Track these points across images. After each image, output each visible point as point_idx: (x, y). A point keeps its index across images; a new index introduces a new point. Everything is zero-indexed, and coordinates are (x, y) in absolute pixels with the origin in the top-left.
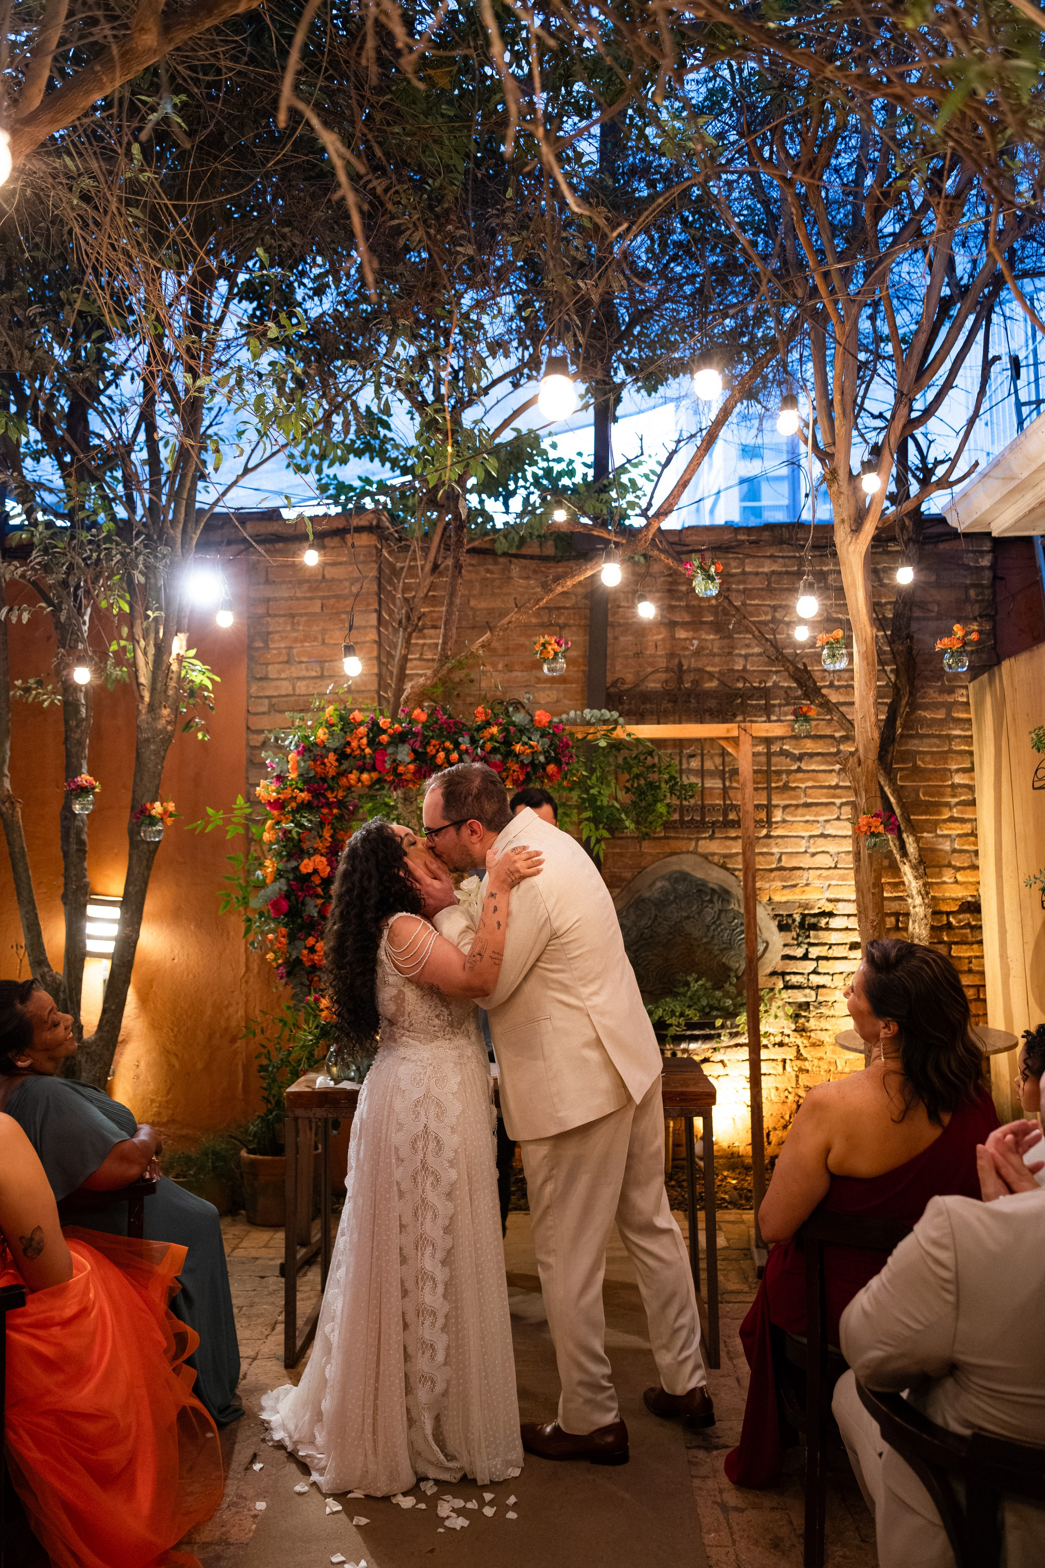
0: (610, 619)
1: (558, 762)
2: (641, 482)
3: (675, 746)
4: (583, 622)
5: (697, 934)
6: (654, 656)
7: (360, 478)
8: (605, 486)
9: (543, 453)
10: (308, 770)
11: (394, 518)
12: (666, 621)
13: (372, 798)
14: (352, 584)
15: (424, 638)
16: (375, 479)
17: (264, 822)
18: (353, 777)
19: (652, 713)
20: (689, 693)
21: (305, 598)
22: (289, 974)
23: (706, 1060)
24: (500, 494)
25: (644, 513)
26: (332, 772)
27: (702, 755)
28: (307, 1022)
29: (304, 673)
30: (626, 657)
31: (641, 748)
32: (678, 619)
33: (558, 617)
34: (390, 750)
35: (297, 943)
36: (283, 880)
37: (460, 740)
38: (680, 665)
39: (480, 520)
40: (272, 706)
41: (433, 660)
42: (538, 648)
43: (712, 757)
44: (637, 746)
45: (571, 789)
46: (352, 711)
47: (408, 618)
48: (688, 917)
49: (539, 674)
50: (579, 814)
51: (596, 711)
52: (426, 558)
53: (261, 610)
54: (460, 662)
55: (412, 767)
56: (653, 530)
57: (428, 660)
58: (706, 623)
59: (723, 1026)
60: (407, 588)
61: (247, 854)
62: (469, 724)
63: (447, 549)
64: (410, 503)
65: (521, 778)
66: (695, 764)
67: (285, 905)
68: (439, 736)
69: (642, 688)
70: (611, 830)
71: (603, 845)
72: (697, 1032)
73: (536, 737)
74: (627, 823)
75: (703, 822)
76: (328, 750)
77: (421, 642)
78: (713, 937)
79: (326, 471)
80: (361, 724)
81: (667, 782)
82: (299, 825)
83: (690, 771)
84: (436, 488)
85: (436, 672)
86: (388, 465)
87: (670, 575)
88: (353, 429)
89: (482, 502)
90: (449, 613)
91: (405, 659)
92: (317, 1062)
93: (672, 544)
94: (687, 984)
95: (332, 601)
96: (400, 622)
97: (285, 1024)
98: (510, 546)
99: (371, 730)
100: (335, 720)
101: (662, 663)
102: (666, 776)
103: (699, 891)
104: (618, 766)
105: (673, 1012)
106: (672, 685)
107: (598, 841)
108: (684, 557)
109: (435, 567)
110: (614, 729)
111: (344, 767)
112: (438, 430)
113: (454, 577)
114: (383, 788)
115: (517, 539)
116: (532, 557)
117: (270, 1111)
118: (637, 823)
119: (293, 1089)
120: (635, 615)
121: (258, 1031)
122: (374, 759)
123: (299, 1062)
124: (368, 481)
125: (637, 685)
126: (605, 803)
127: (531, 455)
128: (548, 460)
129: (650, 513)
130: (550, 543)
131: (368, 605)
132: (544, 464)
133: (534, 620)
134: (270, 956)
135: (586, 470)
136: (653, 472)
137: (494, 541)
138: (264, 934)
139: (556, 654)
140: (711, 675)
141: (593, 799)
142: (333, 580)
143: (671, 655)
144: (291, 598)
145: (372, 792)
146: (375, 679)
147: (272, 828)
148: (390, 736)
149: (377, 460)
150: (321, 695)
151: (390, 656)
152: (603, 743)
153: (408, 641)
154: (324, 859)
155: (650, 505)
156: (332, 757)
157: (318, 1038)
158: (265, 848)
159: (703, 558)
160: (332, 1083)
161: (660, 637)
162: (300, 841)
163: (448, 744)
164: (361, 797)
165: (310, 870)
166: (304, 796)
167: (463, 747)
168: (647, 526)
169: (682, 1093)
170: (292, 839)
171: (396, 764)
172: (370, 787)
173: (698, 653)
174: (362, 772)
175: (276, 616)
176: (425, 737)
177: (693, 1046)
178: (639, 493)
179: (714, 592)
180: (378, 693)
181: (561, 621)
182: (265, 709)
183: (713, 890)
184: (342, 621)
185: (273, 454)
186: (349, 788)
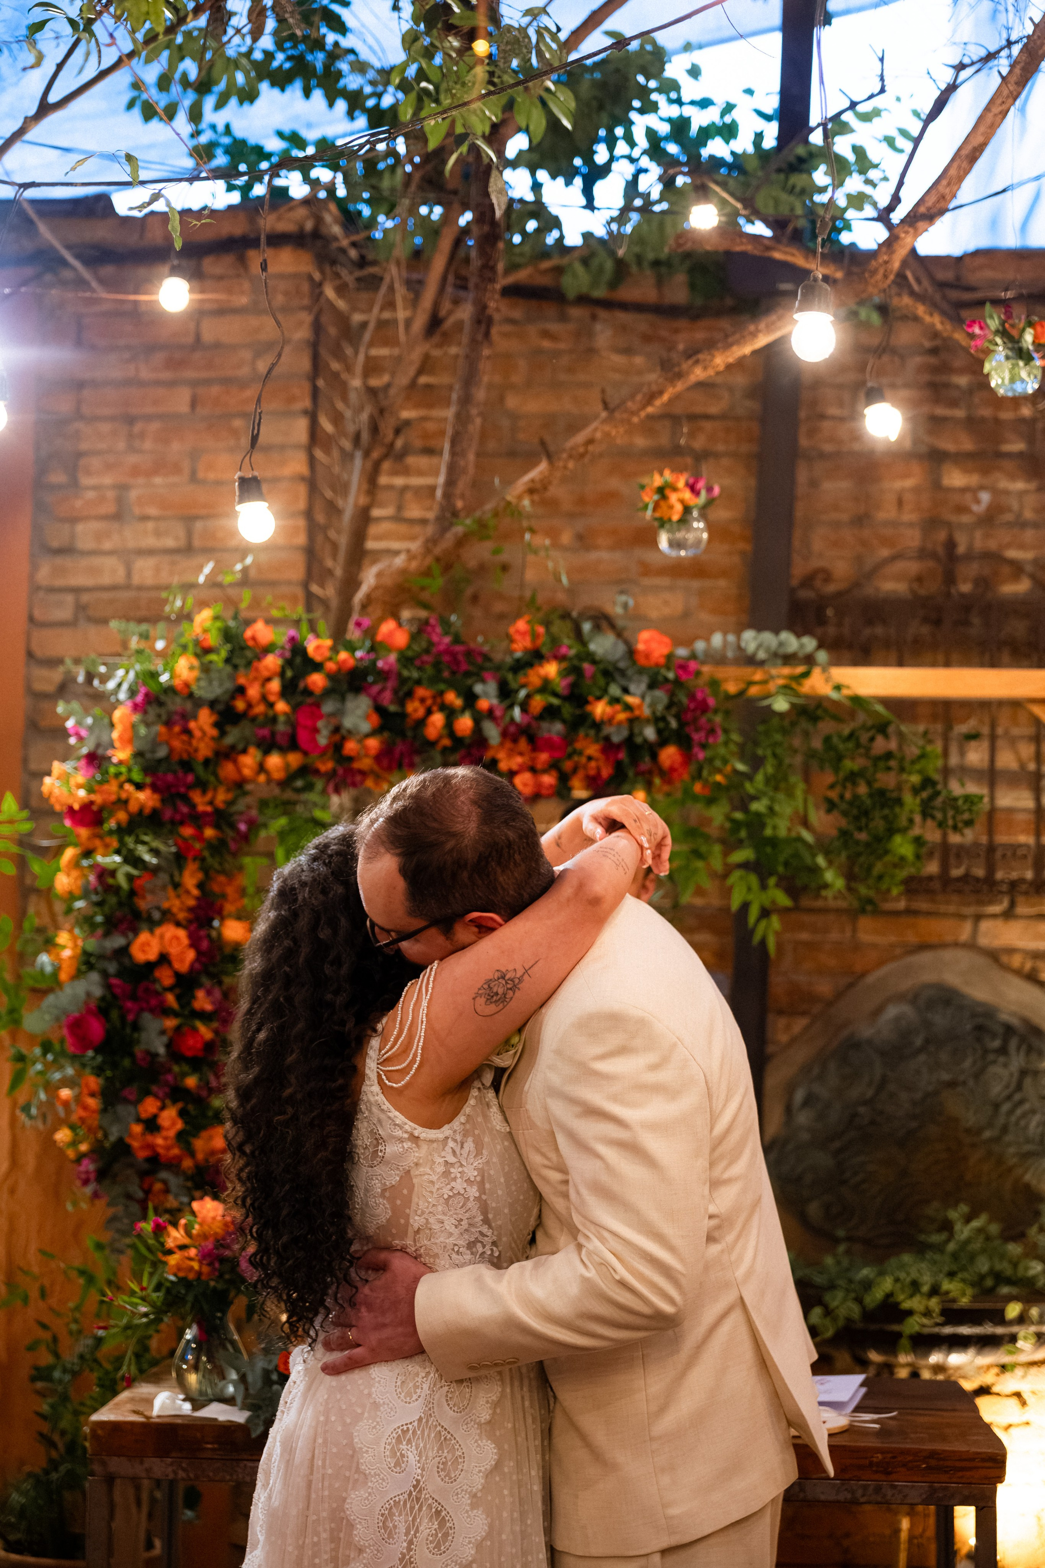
0: (804, 442)
1: (684, 741)
2: (876, 152)
3: (934, 718)
4: (745, 448)
5: (971, 1119)
6: (894, 524)
7: (280, 134)
8: (801, 160)
9: (670, 87)
10: (155, 744)
11: (350, 219)
12: (923, 449)
13: (286, 807)
14: (258, 355)
15: (406, 471)
16: (311, 135)
17: (58, 851)
18: (249, 761)
19: (887, 644)
20: (967, 605)
21: (158, 383)
22: (102, 1175)
23: (984, 1391)
24: (576, 171)
25: (883, 217)
26: (204, 750)
27: (993, 738)
28: (137, 1276)
29: (151, 542)
30: (836, 525)
31: (861, 717)
32: (948, 445)
33: (692, 435)
34: (328, 707)
35: (121, 1109)
36: (95, 976)
37: (478, 688)
38: (951, 545)
39: (531, 225)
40: (80, 608)
41: (423, 522)
42: (649, 498)
43: (1013, 742)
44: (852, 714)
45: (710, 801)
46: (249, 622)
47: (375, 429)
48: (952, 1084)
49: (649, 556)
50: (726, 854)
51: (768, 638)
52: (414, 302)
53: (65, 406)
54: (482, 525)
55: (373, 743)
56: (901, 253)
57: (411, 522)
58: (1009, 455)
59: (1022, 1319)
60: (372, 367)
61: (21, 916)
62: (498, 657)
63: (462, 284)
64: (386, 183)
65: (606, 772)
66: (976, 756)
67: (97, 1029)
68: (435, 679)
69: (869, 591)
70: (793, 892)
71: (775, 922)
72: (965, 1330)
73: (638, 687)
74: (829, 876)
75: (990, 882)
76: (197, 702)
77: (399, 481)
78: (1005, 1129)
79: (209, 115)
80: (267, 649)
81: (916, 791)
82: (132, 859)
83: (965, 772)
84: (441, 154)
85: (430, 543)
86: (341, 105)
87: (934, 351)
88: (271, 24)
89: (537, 187)
90: (462, 418)
91: (364, 518)
92: (155, 1363)
93: (942, 285)
94: (947, 1226)
95: (215, 390)
96: (357, 439)
97: (91, 1280)
98: (595, 283)
99: (289, 663)
100: (213, 639)
101: (913, 539)
102: (915, 779)
103: (979, 1028)
104: (811, 754)
105: (915, 1286)
106: (932, 587)
107: (765, 913)
108: (966, 314)
109: (435, 323)
110: (806, 675)
111: (229, 740)
112: (450, 28)
113: (474, 344)
114: (309, 787)
115: (609, 265)
116: (639, 308)
117: (54, 1465)
118: (850, 877)
119: (104, 1415)
120: (857, 436)
121: (34, 1294)
122: (294, 726)
123: (118, 1361)
124: (295, 139)
125: (857, 585)
126: (782, 832)
127: (644, 93)
128: (679, 102)
129: (896, 217)
130: (680, 278)
131: (291, 399)
132: (674, 111)
133: (640, 442)
134: (63, 1135)
135: (761, 125)
136: (904, 133)
137: (559, 271)
138: (52, 1089)
139: (687, 510)
140: (1017, 569)
141: (756, 823)
142: (217, 346)
143: (931, 523)
144: (128, 382)
145: (289, 795)
146: (300, 560)
147: (75, 864)
148: (331, 677)
149: (318, 95)
150: (188, 587)
151: (333, 510)
152: (781, 705)
153: (372, 479)
154: (182, 933)
155: (896, 200)
156: (205, 719)
157: (159, 1312)
158: (59, 907)
159: (1009, 315)
160: (187, 1407)
161: (909, 483)
162: (132, 893)
163: (452, 698)
164: (263, 804)
165: (152, 955)
166: (144, 798)
167: (483, 704)
168: (888, 245)
169: (933, 1454)
170: (117, 889)
171: (340, 735)
172: (285, 783)
173: (989, 519)
174: (267, 752)
175: (96, 419)
176: (403, 681)
177: (956, 1359)
178: (873, 174)
179: (1031, 386)
180: (306, 585)
181: (699, 443)
182: (65, 613)
183: (1009, 1030)
184: (235, 433)
185: (102, 75)
186: (239, 785)
